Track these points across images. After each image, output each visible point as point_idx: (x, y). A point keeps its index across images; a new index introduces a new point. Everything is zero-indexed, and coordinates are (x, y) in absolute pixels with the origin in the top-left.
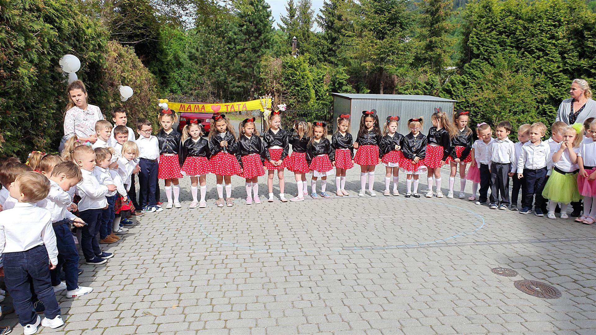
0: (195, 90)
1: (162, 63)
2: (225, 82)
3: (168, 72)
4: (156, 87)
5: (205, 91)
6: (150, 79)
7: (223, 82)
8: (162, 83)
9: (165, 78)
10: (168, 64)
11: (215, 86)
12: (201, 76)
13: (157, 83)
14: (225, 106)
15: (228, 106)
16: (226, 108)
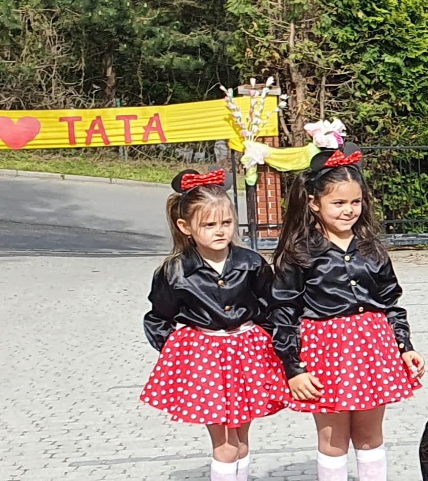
14: (61, 120)
15: (76, 123)
16: (67, 129)
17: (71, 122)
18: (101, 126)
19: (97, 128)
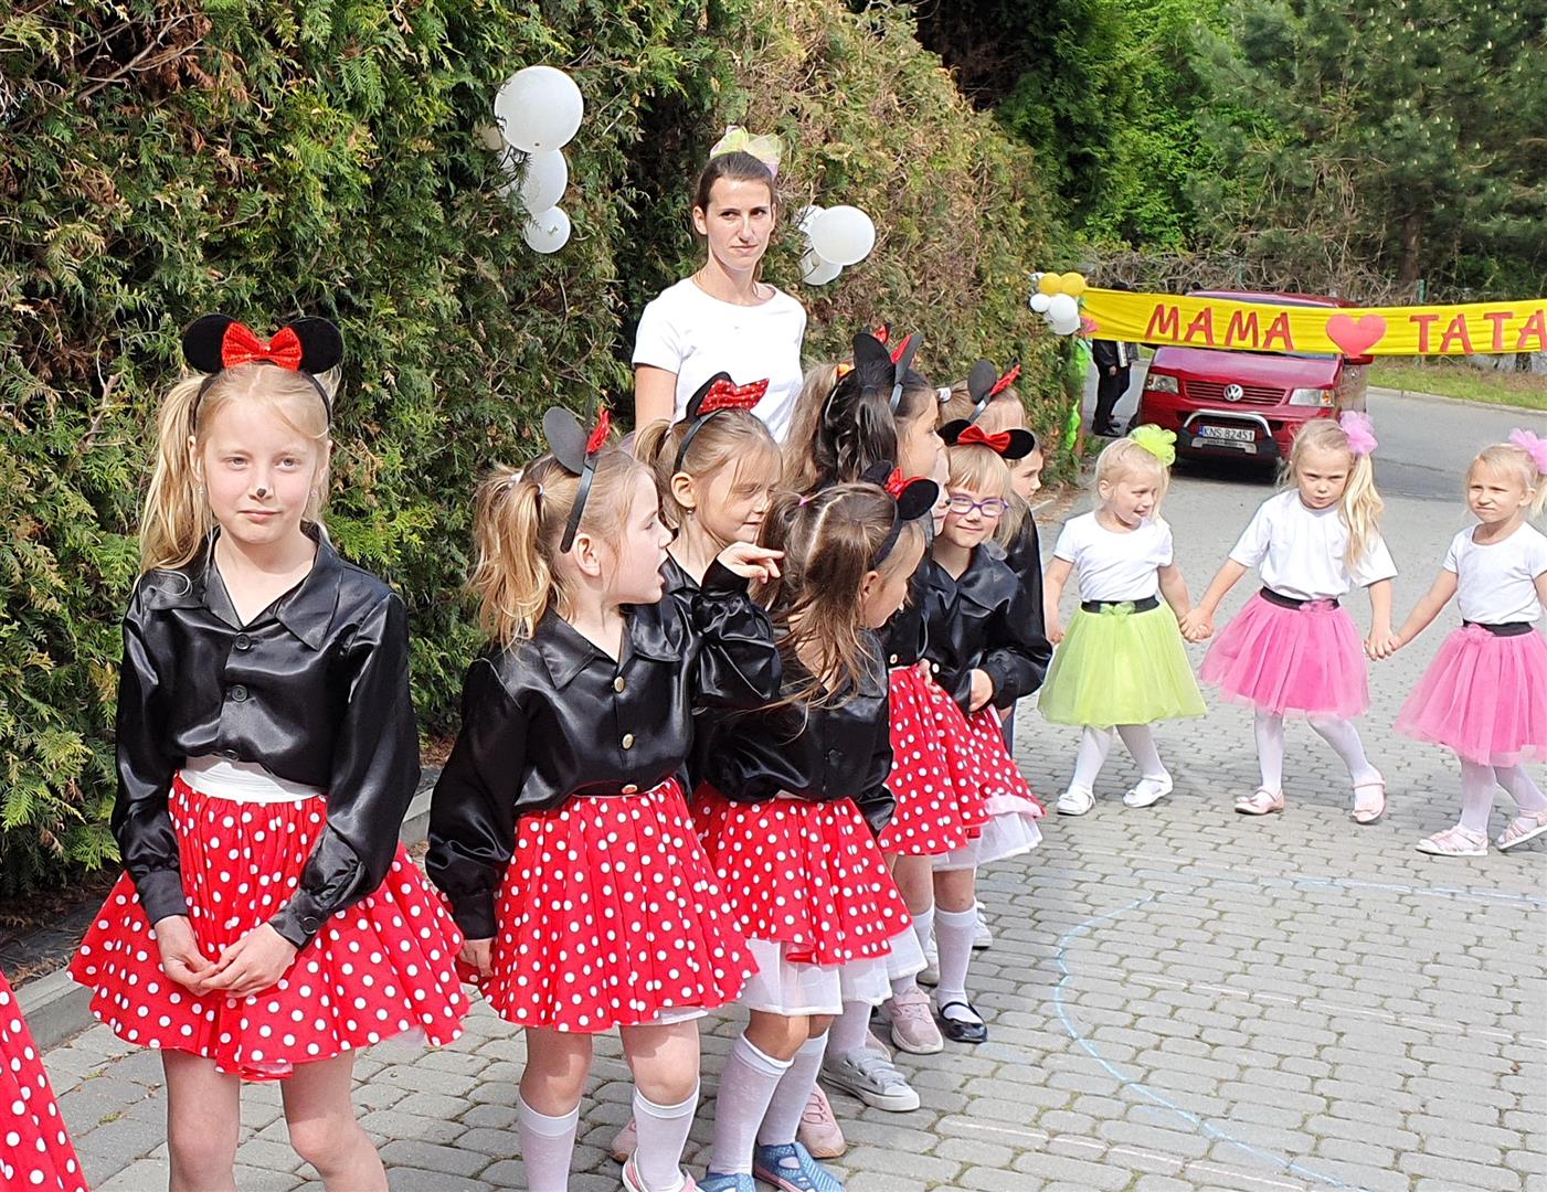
0: (1262, 223)
1: (1081, 81)
2: (1440, 185)
3: (1106, 130)
4: (1025, 212)
5: (1313, 234)
6: (995, 168)
7: (1427, 183)
8: (1065, 191)
9: (1088, 159)
10: (1109, 89)
11: (1379, 207)
12: (1304, 152)
13: (1033, 189)
14: (1413, 319)
15: (1431, 324)
16: (1418, 331)
17: (1424, 321)
18: (1462, 328)
19: (1457, 330)
